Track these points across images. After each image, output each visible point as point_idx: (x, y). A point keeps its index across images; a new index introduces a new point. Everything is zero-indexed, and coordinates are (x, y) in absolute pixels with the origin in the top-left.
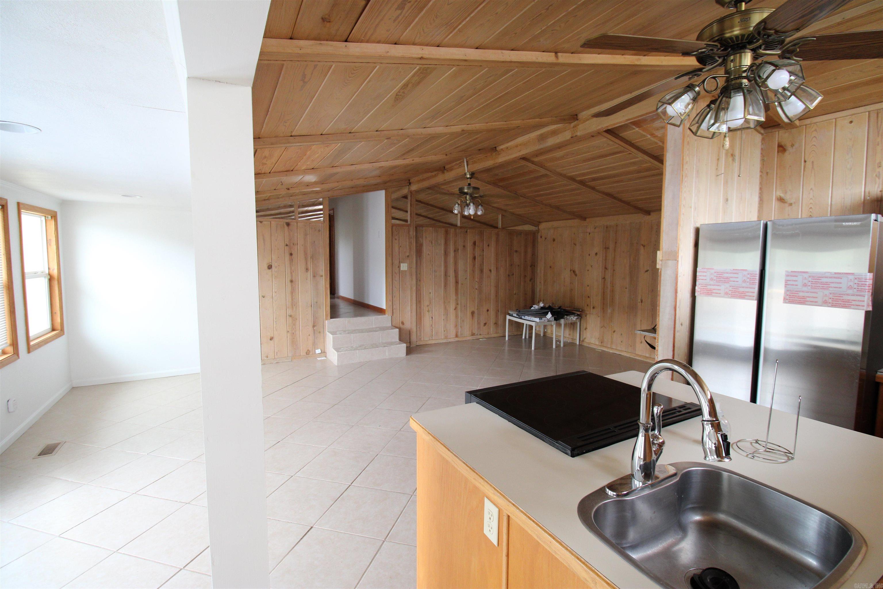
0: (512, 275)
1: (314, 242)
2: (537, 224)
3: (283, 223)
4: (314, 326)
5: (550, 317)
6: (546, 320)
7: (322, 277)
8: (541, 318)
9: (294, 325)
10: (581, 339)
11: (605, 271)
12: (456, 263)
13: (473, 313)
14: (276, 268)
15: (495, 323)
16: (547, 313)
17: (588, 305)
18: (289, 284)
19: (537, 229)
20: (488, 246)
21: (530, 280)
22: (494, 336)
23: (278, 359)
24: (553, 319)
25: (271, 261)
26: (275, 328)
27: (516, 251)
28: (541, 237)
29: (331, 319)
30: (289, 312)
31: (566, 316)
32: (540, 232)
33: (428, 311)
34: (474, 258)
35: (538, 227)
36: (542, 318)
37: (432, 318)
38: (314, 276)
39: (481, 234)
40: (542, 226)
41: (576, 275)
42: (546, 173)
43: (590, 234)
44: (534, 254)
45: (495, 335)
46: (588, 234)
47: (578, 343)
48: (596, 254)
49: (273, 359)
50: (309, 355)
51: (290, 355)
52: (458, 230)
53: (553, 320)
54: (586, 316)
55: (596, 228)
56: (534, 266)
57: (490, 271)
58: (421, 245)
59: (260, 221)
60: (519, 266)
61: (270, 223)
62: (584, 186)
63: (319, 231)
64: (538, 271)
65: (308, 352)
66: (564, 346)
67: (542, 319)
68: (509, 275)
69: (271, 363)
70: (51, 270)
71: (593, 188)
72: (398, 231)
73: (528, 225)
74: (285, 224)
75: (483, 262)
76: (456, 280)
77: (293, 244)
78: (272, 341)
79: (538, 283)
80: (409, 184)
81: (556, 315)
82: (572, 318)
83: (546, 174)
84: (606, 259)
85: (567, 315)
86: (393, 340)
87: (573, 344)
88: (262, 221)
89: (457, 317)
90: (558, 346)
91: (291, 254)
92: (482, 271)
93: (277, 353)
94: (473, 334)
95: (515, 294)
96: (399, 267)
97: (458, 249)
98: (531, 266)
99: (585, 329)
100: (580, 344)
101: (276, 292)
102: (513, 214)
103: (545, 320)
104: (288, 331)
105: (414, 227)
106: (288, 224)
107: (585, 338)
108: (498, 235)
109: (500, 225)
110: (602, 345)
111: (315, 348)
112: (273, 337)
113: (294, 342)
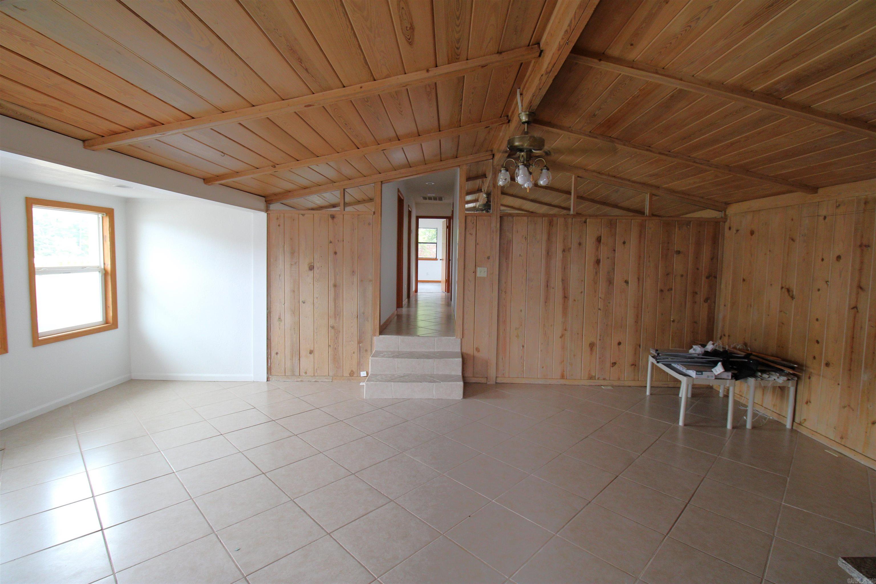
0: (668, 290)
1: (363, 238)
2: (723, 207)
3: (327, 215)
4: (359, 343)
5: (719, 372)
6: (712, 376)
7: (371, 282)
8: (699, 372)
9: (336, 338)
10: (797, 420)
11: (858, 294)
12: (564, 269)
13: (592, 346)
14: (318, 269)
15: (632, 365)
16: (715, 364)
17: (814, 358)
18: (332, 289)
19: (723, 215)
20: (624, 243)
21: (706, 301)
22: (629, 385)
23: (317, 377)
24: (728, 376)
25: (313, 261)
26: (316, 340)
27: (678, 252)
28: (730, 228)
29: (381, 336)
30: (332, 322)
31: (760, 374)
32: (728, 221)
33: (517, 336)
34: (598, 262)
35: (725, 212)
36: (701, 372)
37: (523, 346)
38: (362, 281)
39: (612, 224)
40: (732, 210)
41: (792, 297)
42: (679, 87)
43: (825, 218)
44: (714, 258)
45: (633, 383)
46: (821, 218)
47: (788, 426)
48: (839, 258)
49: (312, 376)
50: (353, 378)
51: (331, 374)
52: (570, 220)
53: (730, 378)
54: (809, 378)
55: (839, 205)
56: (715, 277)
57: (627, 282)
58: (510, 242)
59: (302, 214)
60: (682, 276)
61: (313, 215)
62: (776, 104)
63: (369, 224)
64: (723, 286)
65: (352, 374)
66: (754, 427)
67: (702, 374)
68: (662, 291)
69: (309, 381)
70: (106, 265)
71: (806, 108)
72: (475, 223)
73: (709, 210)
74: (329, 216)
75: (614, 269)
76: (565, 293)
77: (338, 241)
78: (312, 355)
79: (722, 307)
80: (492, 157)
81: (735, 369)
82: (776, 378)
83: (681, 91)
84: (861, 270)
85: (763, 372)
86: (453, 373)
87: (777, 426)
88: (305, 214)
89: (563, 348)
90: (739, 425)
91: (336, 253)
92: (610, 282)
93: (317, 369)
94: (591, 378)
95: (673, 321)
96: (475, 272)
97: (571, 248)
98: (707, 278)
99: (807, 403)
100: (794, 428)
101: (317, 298)
102: (672, 192)
103: (708, 377)
104: (330, 346)
105: (499, 217)
106: (333, 217)
107: (805, 420)
108: (642, 227)
109: (647, 212)
110: (843, 443)
111: (360, 370)
112: (312, 351)
113: (336, 359)
